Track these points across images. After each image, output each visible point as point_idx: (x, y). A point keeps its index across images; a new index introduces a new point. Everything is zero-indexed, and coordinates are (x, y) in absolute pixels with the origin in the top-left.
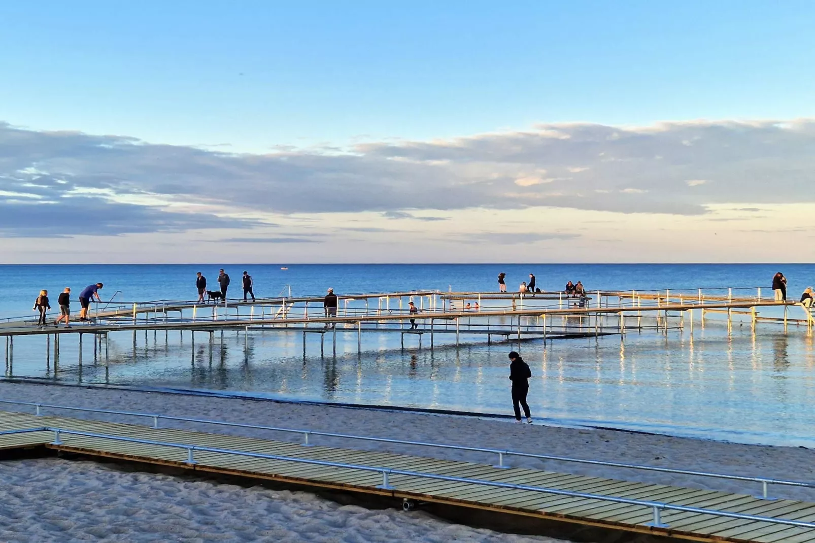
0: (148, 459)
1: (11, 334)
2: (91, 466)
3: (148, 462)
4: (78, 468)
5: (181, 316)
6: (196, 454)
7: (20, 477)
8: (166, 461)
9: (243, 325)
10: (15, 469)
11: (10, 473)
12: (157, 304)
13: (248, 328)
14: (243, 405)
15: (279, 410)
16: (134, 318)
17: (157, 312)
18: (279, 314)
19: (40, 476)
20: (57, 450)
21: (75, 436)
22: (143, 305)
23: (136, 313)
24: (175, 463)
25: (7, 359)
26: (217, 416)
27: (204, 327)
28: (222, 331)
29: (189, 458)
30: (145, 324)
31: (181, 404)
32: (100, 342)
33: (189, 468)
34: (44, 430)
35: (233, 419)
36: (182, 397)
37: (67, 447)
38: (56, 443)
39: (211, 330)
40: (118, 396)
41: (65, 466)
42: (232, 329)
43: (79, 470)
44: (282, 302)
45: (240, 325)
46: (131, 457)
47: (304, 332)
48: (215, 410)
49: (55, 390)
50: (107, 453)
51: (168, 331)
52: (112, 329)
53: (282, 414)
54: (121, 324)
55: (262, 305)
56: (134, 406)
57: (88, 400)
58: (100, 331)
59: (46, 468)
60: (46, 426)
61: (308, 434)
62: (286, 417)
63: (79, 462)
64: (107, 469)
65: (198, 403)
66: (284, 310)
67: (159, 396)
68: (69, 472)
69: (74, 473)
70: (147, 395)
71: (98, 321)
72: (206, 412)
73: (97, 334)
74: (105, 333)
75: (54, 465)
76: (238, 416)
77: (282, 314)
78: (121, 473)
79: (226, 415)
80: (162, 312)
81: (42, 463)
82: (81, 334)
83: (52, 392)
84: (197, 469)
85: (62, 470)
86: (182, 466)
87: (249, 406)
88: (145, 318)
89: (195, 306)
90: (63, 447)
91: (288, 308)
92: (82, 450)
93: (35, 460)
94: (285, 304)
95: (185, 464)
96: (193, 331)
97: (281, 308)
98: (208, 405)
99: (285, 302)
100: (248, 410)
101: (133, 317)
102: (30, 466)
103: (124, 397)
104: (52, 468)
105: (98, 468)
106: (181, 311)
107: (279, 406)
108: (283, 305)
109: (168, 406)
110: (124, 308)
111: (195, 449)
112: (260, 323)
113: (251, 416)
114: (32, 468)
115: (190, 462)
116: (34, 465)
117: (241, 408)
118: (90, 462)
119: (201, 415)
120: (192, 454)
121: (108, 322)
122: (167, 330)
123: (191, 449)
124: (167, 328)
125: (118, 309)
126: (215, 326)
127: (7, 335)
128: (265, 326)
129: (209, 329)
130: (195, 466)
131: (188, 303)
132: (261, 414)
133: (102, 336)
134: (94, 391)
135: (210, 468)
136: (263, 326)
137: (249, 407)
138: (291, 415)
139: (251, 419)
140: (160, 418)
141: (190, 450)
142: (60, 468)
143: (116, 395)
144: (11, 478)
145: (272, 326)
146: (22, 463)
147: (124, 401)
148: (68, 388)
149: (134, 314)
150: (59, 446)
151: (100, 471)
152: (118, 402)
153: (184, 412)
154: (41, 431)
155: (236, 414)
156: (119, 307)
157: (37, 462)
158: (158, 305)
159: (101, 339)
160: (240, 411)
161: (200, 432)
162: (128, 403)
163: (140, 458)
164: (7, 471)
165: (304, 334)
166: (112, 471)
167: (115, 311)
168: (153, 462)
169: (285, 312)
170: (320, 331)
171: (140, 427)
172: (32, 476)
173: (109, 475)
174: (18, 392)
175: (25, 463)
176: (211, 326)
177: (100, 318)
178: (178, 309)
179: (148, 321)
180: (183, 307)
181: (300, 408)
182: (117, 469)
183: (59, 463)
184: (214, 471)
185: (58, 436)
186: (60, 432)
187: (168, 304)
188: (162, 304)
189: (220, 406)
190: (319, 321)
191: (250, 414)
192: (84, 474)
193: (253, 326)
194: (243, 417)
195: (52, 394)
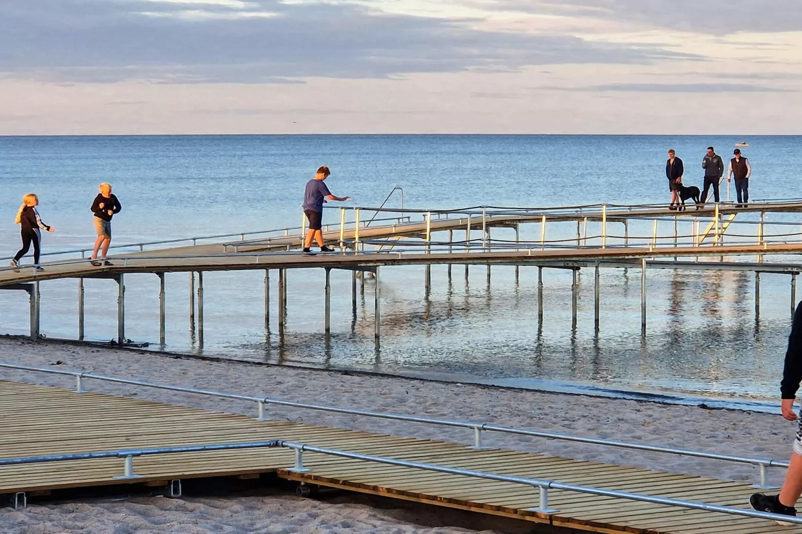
0: (466, 503)
1: (200, 269)
2: (362, 513)
3: (465, 508)
4: (338, 516)
5: (518, 238)
6: (554, 496)
7: (237, 526)
8: (499, 508)
9: (637, 257)
10: (226, 513)
11: (219, 519)
12: (471, 213)
13: (647, 263)
14: (639, 411)
15: (708, 423)
16: (427, 240)
17: (471, 229)
18: (707, 236)
19: (271, 527)
20: (300, 482)
21: (331, 458)
22: (443, 216)
23: (432, 230)
24: (515, 511)
25: (193, 316)
26: (589, 429)
27: (560, 259)
28: (597, 267)
29: (542, 504)
30: (447, 252)
31: (521, 408)
32: (363, 286)
33: (540, 521)
34: (276, 445)
35: (619, 436)
36: (520, 395)
37: (317, 478)
38: (297, 469)
39: (576, 265)
40: (403, 390)
41: (314, 511)
42: (616, 265)
43: (340, 519)
44: (714, 211)
45: (631, 257)
46: (434, 498)
47: (758, 272)
48: (586, 420)
49: (285, 375)
50: (389, 490)
51: (491, 266)
52: (386, 262)
53: (715, 429)
54: (403, 253)
55: (674, 217)
56: (433, 409)
57: (347, 394)
58: (363, 265)
59: (281, 515)
60: (280, 439)
61: (766, 466)
62: (721, 434)
63: (340, 505)
64: (390, 518)
65: (553, 406)
66: (716, 227)
67: (479, 390)
68: (323, 523)
69: (331, 523)
70: (456, 389)
71: (359, 247)
72: (566, 422)
73: (357, 272)
74: (373, 270)
75: (295, 509)
76: (629, 431)
77: (713, 235)
78: (414, 527)
79: (606, 429)
80: (482, 229)
81: (272, 504)
82: (328, 270)
83: (279, 379)
84: (556, 523)
85: (309, 518)
86: (528, 518)
87: (650, 412)
88: (448, 241)
89: (544, 218)
90: (309, 477)
91: (726, 225)
92: (345, 483)
93: (261, 498)
94: (720, 216)
95: (533, 514)
96: (540, 267)
97: (712, 223)
98: (572, 409)
99: (720, 211)
100: (648, 419)
101: (426, 238)
102: (252, 508)
103: (413, 391)
104: (292, 514)
105: (374, 516)
106: (516, 228)
107: (707, 415)
108: (716, 218)
109: (495, 409)
110: (407, 220)
111: (551, 488)
112: (669, 253)
113: (654, 432)
114: (257, 512)
115: (543, 510)
116: (259, 506)
117: (634, 416)
118: (358, 506)
119: (558, 427)
120: (546, 496)
121: (377, 248)
122: (489, 265)
123: (544, 487)
124: (490, 261)
125: (395, 222)
126: (582, 259)
127: (193, 271)
128: (679, 259)
129: (570, 264)
130: (551, 518)
131: (530, 212)
132: (674, 428)
133: (366, 274)
134: (356, 379)
135: (580, 522)
136: (676, 258)
137: (650, 416)
138: (730, 432)
139: (654, 436)
140: (485, 429)
141: (542, 490)
142: (305, 515)
143: (397, 388)
144: (221, 528)
145: (692, 259)
146: (238, 503)
147: (413, 399)
148: (307, 372)
149: (428, 233)
150: (302, 475)
151: (378, 523)
152: (402, 401)
153: (528, 421)
154: (269, 446)
155: (624, 426)
156: (399, 219)
157: (265, 503)
158: (473, 216)
159: (364, 280)
160: (634, 423)
161: (557, 458)
162: (420, 403)
163: (450, 500)
164: (212, 515)
165: (757, 276)
166: (399, 523)
167: (390, 226)
168: (473, 509)
169: (720, 231)
170: (790, 269)
171: (447, 446)
172: (258, 526)
173: (395, 530)
174: (219, 376)
175: (242, 503)
176: (574, 259)
177: (364, 239)
178: (511, 224)
179: (453, 247)
180: (520, 221)
181: (749, 420)
182: (408, 521)
183: (304, 507)
184: (588, 528)
185: (300, 457)
186: (304, 450)
187: (491, 214)
188: (481, 213)
189: (595, 411)
190: (786, 250)
191: (651, 428)
192: (349, 527)
193: (656, 259)
194: (639, 433)
195: (280, 383)
